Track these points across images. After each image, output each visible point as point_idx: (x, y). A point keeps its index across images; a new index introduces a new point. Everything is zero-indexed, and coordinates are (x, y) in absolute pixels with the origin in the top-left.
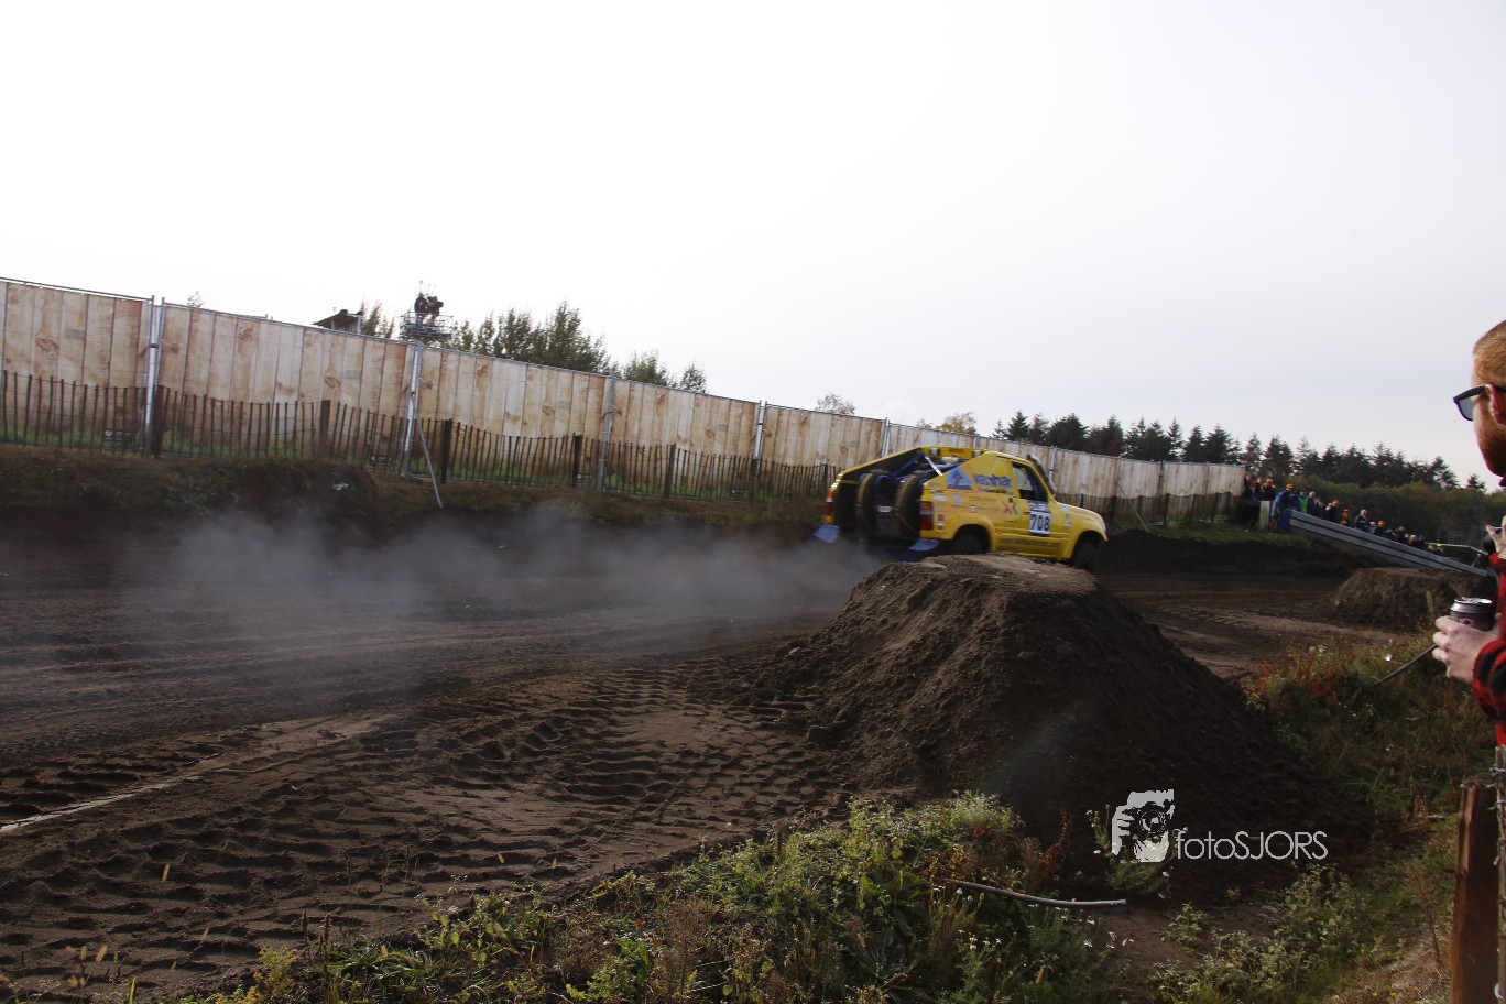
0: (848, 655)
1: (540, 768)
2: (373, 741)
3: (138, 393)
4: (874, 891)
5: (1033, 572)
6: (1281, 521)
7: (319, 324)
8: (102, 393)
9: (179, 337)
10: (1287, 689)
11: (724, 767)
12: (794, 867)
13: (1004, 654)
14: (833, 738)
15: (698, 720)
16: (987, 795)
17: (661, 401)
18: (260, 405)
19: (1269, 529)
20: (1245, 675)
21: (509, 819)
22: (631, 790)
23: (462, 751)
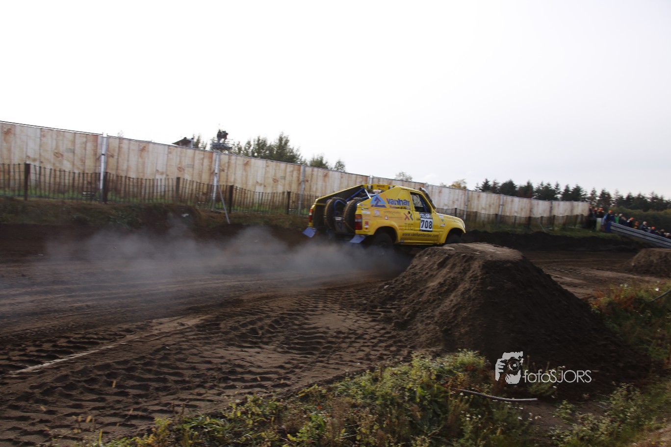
0: (411, 288)
1: (274, 339)
2: (201, 327)
3: (97, 175)
4: (423, 394)
5: (493, 251)
6: (607, 227)
7: (175, 144)
8: (81, 175)
9: (114, 150)
10: (610, 303)
11: (356, 338)
12: (388, 383)
13: (481, 288)
14: (403, 325)
15: (344, 318)
16: (474, 351)
17: (326, 176)
18: (150, 179)
19: (601, 231)
20: (590, 297)
21: (261, 361)
22: (315, 349)
23: (240, 331)
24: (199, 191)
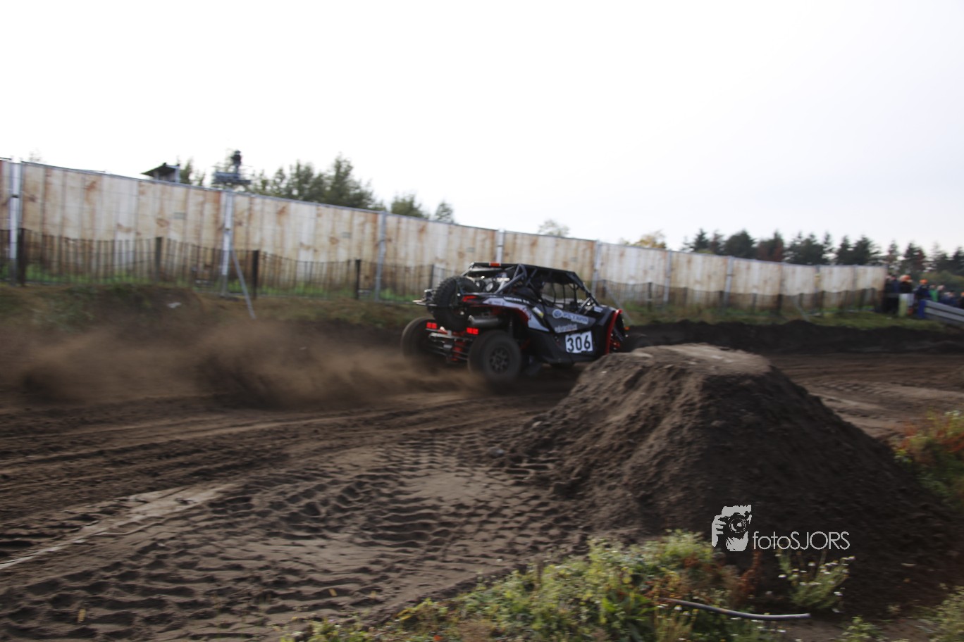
0: (579, 426)
1: (348, 521)
2: (218, 505)
3: (2, 234)
4: (612, 609)
5: (719, 358)
6: (918, 310)
7: (147, 174)
9: (35, 188)
10: (929, 445)
11: (490, 516)
12: (550, 592)
13: (702, 423)
14: (570, 491)
15: (466, 480)
16: (695, 533)
17: (421, 231)
18: (106, 242)
20: (892, 435)
21: (329, 562)
22: (420, 536)
23: (288, 510)
24: (198, 262)
